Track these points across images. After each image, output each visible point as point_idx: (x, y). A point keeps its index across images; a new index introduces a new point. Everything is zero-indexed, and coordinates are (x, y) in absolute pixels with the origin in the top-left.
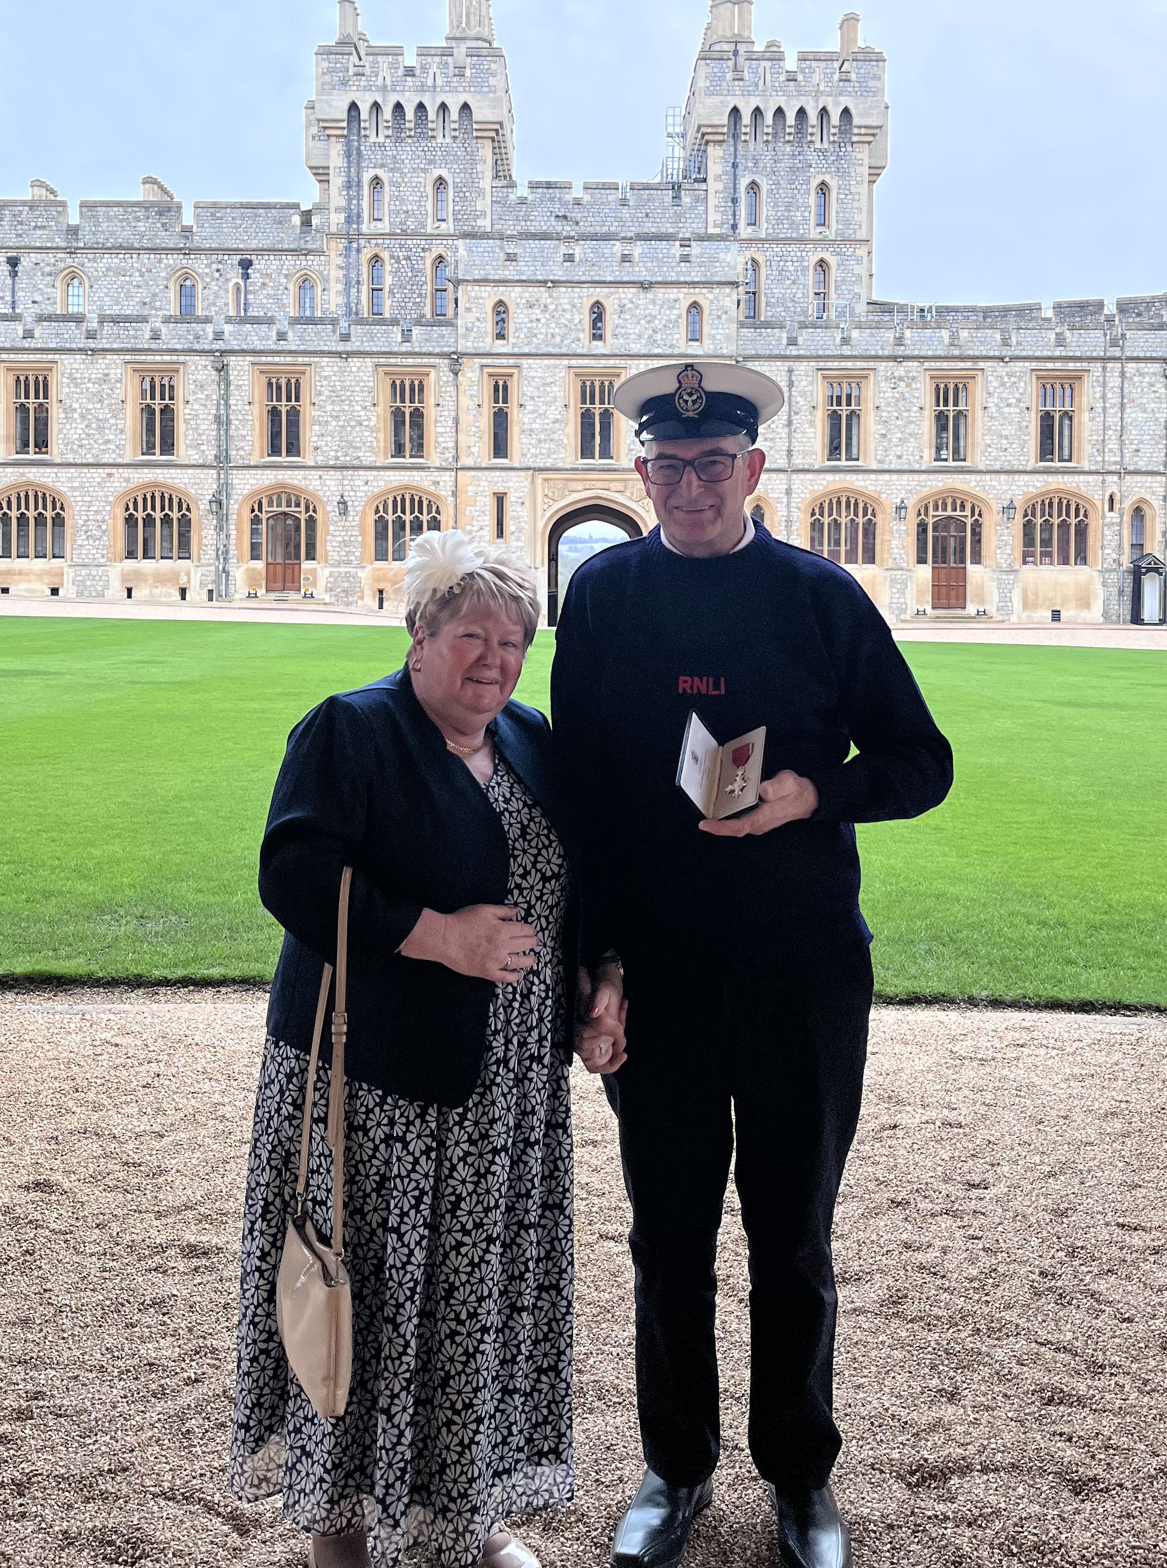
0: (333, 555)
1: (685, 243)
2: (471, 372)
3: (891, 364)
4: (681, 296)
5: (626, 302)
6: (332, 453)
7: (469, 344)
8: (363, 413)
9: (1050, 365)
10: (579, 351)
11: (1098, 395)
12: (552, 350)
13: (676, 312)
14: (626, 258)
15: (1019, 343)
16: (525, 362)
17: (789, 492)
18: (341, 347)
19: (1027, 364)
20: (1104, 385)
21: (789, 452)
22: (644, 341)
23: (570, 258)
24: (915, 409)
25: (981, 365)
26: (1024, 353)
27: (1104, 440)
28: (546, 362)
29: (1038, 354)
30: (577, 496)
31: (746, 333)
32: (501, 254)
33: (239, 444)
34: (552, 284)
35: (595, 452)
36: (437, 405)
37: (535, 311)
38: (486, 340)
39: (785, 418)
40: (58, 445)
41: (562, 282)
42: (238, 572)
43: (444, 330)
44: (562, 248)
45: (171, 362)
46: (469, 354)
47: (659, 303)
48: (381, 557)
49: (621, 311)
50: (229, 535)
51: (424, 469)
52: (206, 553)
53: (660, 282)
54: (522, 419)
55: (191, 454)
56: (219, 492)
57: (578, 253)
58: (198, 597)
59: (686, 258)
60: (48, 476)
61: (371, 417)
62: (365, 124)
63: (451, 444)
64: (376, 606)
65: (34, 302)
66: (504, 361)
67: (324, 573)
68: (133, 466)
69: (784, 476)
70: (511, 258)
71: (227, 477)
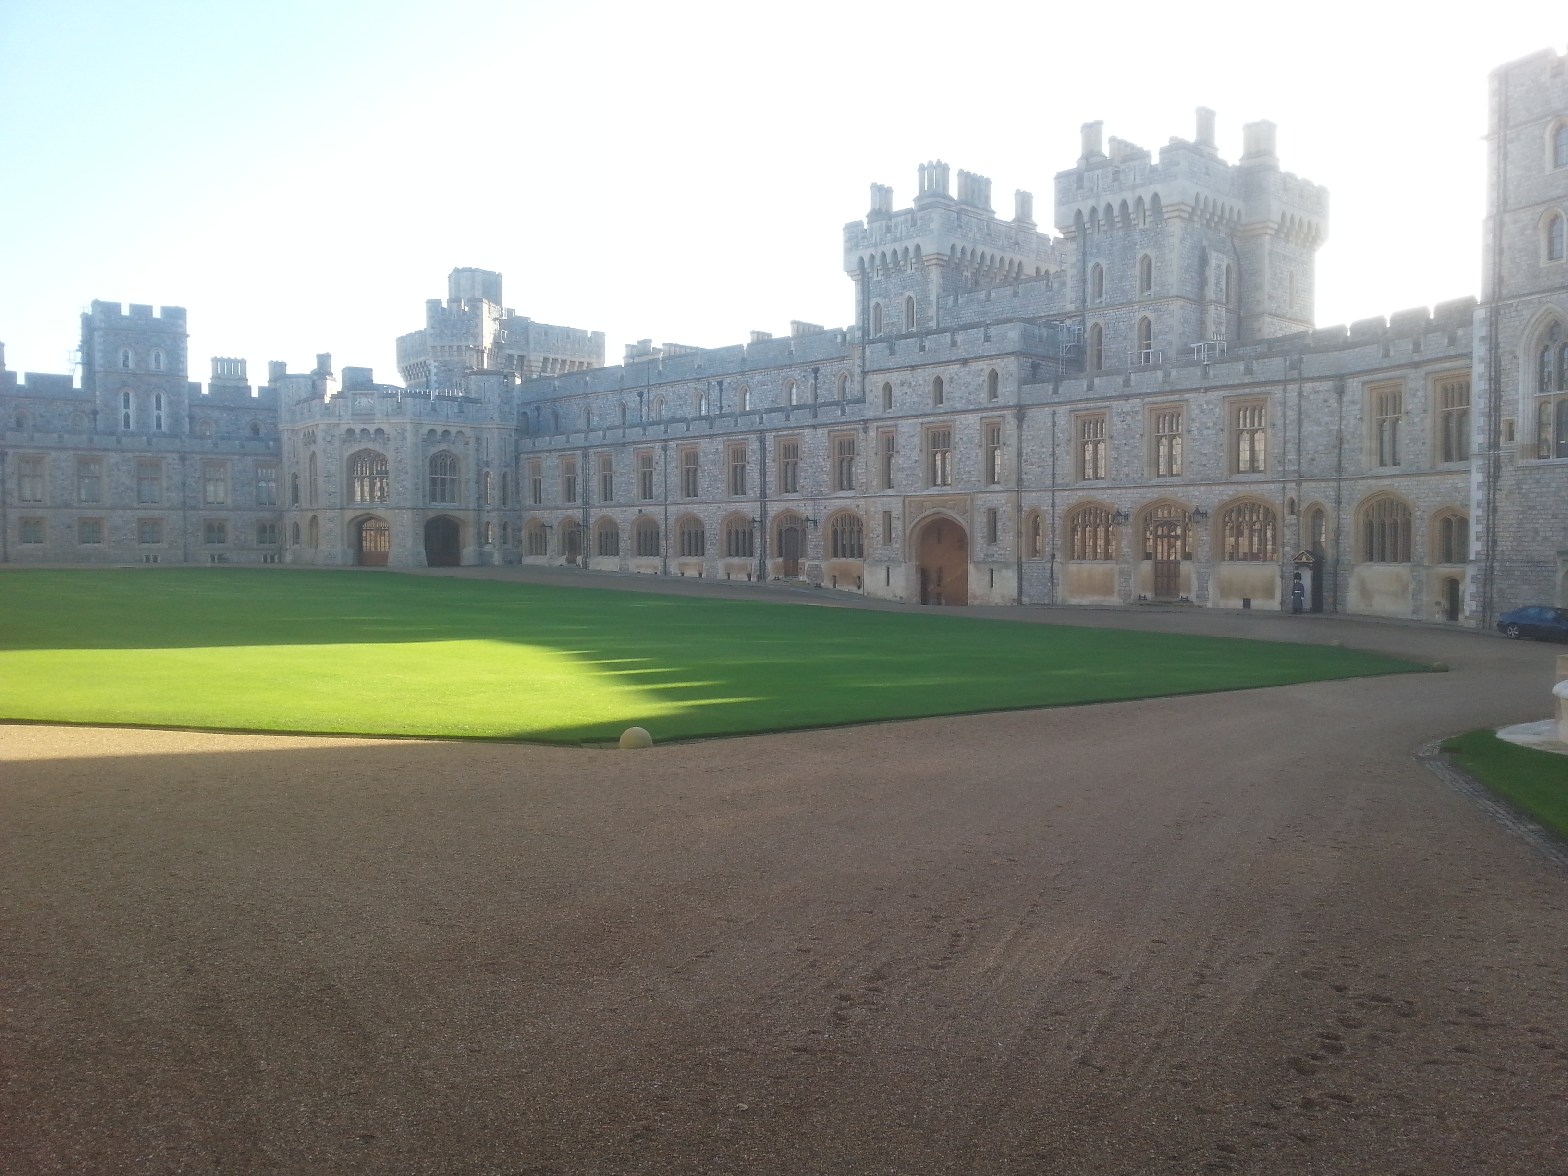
0: (811, 554)
1: (987, 326)
2: (872, 434)
3: (1121, 402)
4: (985, 366)
5: (953, 375)
6: (810, 490)
7: (871, 414)
8: (823, 463)
9: (1240, 391)
10: (928, 412)
11: (1280, 414)
12: (915, 413)
13: (982, 378)
14: (954, 344)
15: (1215, 376)
16: (901, 422)
17: (1053, 505)
18: (811, 422)
19: (1222, 392)
20: (1284, 404)
21: (1054, 475)
22: (964, 401)
23: (922, 348)
24: (1138, 436)
25: (1186, 396)
26: (1219, 384)
27: (1284, 453)
28: (910, 421)
29: (1230, 383)
30: (928, 512)
31: (1027, 388)
32: (887, 351)
33: (770, 486)
34: (913, 368)
35: (939, 481)
36: (858, 455)
37: (906, 387)
38: (881, 409)
39: (1051, 450)
40: (700, 491)
41: (918, 365)
42: (769, 564)
43: (861, 406)
44: (918, 342)
45: (742, 439)
46: (871, 420)
47: (972, 373)
48: (836, 555)
49: (951, 382)
50: (766, 542)
51: (852, 498)
52: (758, 552)
53: (972, 359)
54: (898, 461)
55: (751, 494)
56: (761, 516)
57: (927, 344)
58: (754, 579)
59: (987, 339)
60: (697, 509)
61: (827, 465)
62: (868, 270)
63: (865, 481)
64: (831, 587)
65: (729, 406)
66: (889, 423)
67: (807, 565)
68: (728, 502)
69: (1050, 494)
70: (892, 353)
71: (765, 507)
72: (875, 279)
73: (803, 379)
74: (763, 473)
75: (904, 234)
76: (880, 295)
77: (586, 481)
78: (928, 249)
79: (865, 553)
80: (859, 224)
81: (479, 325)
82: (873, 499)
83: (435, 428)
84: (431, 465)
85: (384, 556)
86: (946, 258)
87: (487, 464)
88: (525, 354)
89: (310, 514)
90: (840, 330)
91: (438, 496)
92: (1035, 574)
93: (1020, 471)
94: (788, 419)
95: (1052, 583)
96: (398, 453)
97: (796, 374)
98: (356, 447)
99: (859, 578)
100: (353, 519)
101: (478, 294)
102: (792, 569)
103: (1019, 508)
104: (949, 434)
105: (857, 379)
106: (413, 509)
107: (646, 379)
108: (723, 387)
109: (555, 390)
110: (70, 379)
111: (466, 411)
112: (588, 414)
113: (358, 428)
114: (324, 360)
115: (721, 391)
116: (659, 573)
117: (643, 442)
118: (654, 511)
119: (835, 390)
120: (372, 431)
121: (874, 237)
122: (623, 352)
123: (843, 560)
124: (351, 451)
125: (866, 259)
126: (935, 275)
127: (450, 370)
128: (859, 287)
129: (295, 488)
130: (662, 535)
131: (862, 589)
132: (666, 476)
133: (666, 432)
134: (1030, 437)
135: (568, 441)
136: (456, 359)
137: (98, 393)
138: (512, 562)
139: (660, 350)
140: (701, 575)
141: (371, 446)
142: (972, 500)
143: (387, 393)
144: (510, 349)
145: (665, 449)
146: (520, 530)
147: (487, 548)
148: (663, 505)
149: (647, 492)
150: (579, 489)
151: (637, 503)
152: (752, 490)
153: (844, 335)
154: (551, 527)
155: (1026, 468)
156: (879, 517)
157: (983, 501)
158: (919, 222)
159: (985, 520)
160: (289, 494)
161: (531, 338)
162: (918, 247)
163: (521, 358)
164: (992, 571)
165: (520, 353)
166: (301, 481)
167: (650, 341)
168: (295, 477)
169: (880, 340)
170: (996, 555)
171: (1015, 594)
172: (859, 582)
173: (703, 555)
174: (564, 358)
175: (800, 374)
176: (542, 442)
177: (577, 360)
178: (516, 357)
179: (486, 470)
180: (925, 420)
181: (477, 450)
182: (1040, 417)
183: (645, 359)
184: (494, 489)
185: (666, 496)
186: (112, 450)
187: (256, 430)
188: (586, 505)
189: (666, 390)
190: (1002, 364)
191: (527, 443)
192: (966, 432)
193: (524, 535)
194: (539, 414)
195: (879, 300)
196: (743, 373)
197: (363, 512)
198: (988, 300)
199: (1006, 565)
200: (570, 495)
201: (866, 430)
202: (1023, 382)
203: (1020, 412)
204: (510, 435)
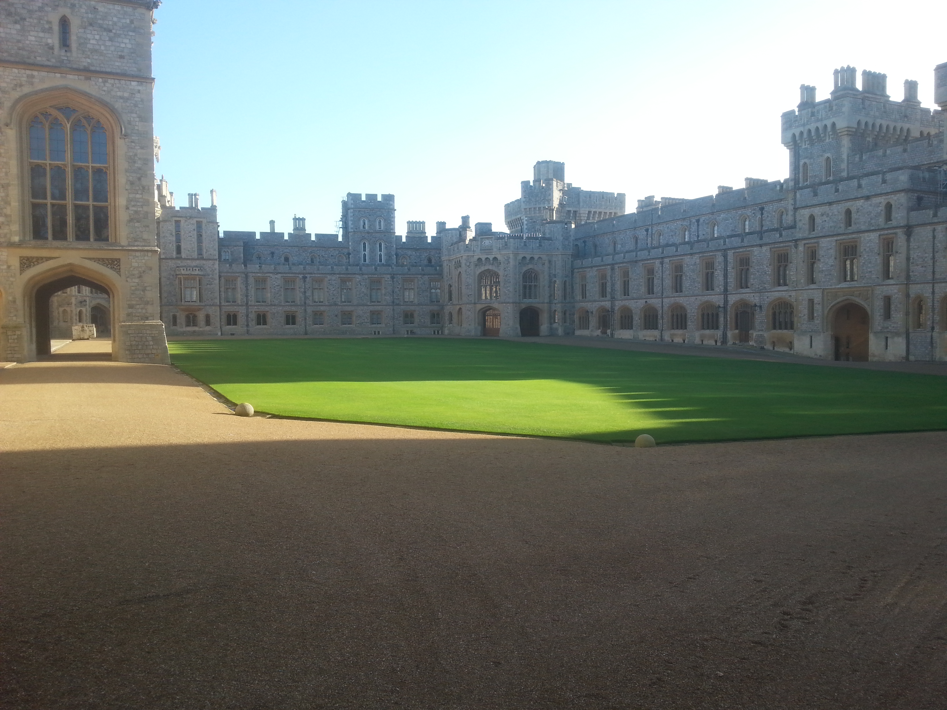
0: (757, 327)
1: (884, 173)
2: (801, 248)
4: (883, 200)
5: (859, 207)
6: (757, 286)
7: (800, 235)
8: (767, 269)
10: (841, 233)
12: (831, 234)
13: (880, 208)
14: (860, 186)
16: (821, 240)
17: (933, 293)
18: (759, 242)
21: (934, 272)
22: (866, 224)
23: (837, 191)
28: (828, 239)
30: (840, 300)
31: (913, 214)
32: (812, 194)
33: (730, 284)
34: (830, 204)
35: (848, 278)
36: (791, 263)
37: (825, 217)
38: (807, 232)
39: (931, 255)
40: (684, 289)
41: (834, 202)
42: (729, 334)
43: (793, 230)
44: (834, 187)
45: (711, 255)
46: (799, 239)
47: (873, 205)
48: (774, 328)
49: (858, 212)
50: (727, 321)
51: (786, 291)
52: (722, 327)
53: (873, 195)
54: (820, 266)
55: (717, 290)
56: (724, 304)
57: (840, 188)
58: (719, 344)
59: (884, 181)
60: (682, 300)
61: (769, 270)
62: (799, 142)
63: (795, 279)
64: (771, 348)
65: (703, 235)
66: (813, 241)
67: (754, 335)
68: (703, 295)
69: (931, 285)
70: (816, 194)
71: (727, 298)
72: (804, 147)
73: (753, 215)
74: (726, 276)
75: (823, 116)
76: (806, 158)
77: (613, 285)
78: (841, 124)
79: (795, 326)
80: (793, 112)
81: (551, 195)
82: (801, 291)
83: (526, 256)
84: (523, 277)
85: (498, 330)
86: (854, 130)
87: (555, 276)
88: (577, 209)
89: (458, 307)
90: (779, 182)
91: (527, 295)
92: (919, 340)
93: (908, 271)
94: (742, 241)
95: (932, 346)
96: (505, 271)
97: (749, 212)
98: (483, 268)
99: (791, 343)
100: (480, 310)
101: (551, 176)
102: (744, 337)
103: (908, 296)
104: (856, 246)
105: (791, 213)
106: (513, 303)
107: (651, 220)
108: (700, 223)
109: (595, 230)
110: (337, 236)
111: (543, 245)
112: (615, 244)
113: (483, 257)
114: (465, 219)
115: (698, 225)
116: (657, 340)
117: (648, 260)
118: (655, 302)
119: (775, 221)
120: (491, 259)
121: (803, 120)
122: (636, 205)
123: (780, 331)
124: (480, 271)
125: (797, 135)
126: (846, 142)
127: (534, 222)
128: (792, 153)
129: (450, 293)
130: (659, 317)
131: (793, 350)
132: (662, 280)
133: (663, 253)
134: (915, 247)
135: (602, 261)
136: (537, 215)
137: (350, 244)
138: (569, 333)
139: (659, 202)
140: (684, 341)
141: (490, 267)
142: (873, 291)
143: (500, 236)
144: (569, 207)
145: (662, 263)
146: (574, 314)
147: (555, 325)
148: (660, 298)
149: (650, 290)
150: (609, 289)
151: (644, 297)
152: (718, 287)
153: (781, 185)
154: (592, 312)
155: (912, 268)
156: (805, 303)
157: (881, 291)
158: (834, 108)
159: (882, 304)
160: (447, 296)
161: (581, 200)
162: (834, 125)
163: (575, 212)
164: (887, 338)
165: (575, 209)
166: (453, 288)
167: (653, 197)
168: (450, 286)
169: (807, 187)
170: (890, 328)
171: (904, 354)
172: (791, 345)
173: (686, 328)
174: (600, 210)
175: (751, 212)
176: (587, 262)
177: (608, 211)
178: (572, 211)
179: (555, 279)
180: (839, 238)
181: (549, 268)
182: (924, 233)
183: (649, 208)
184: (559, 290)
185: (662, 292)
186: (357, 274)
187: (430, 261)
188: (613, 299)
189: (663, 226)
190: (895, 198)
191: (578, 263)
192: (868, 245)
193: (576, 317)
194: (585, 245)
195: (806, 160)
196: (713, 213)
197: (487, 305)
198: (885, 155)
199: (897, 334)
200: (603, 293)
201: (796, 246)
202: (911, 209)
203: (909, 230)
204: (569, 259)
